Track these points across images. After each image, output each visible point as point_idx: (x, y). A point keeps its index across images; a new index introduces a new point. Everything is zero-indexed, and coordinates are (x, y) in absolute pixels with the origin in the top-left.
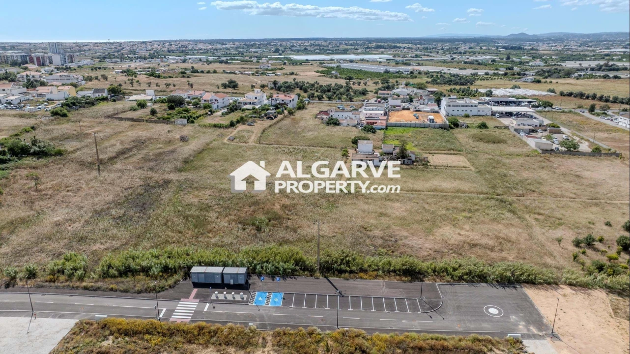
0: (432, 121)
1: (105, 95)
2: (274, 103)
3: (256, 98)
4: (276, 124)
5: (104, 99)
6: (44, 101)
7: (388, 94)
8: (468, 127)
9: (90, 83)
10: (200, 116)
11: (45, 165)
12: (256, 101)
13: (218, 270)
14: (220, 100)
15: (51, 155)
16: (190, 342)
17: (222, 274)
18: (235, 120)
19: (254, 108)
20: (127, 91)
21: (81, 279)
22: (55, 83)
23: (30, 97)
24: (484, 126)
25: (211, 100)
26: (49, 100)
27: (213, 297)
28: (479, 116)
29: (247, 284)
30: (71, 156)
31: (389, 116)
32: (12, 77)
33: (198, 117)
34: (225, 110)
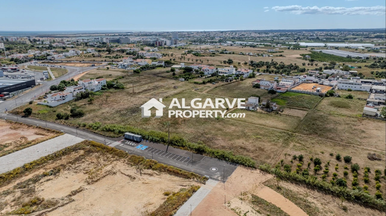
0: (318, 91)
1: (163, 64)
2: (237, 73)
3: (228, 70)
4: (227, 84)
5: (161, 66)
6: (136, 66)
7: (314, 73)
8: (339, 96)
9: (164, 57)
10: (194, 77)
11: (115, 92)
12: (227, 72)
13: (132, 135)
14: (210, 70)
15: (120, 89)
16: (107, 152)
17: (133, 136)
18: (206, 81)
19: (223, 75)
20: (176, 63)
21: (96, 130)
22: (148, 57)
23: (133, 63)
24: (350, 97)
25: (205, 70)
26: (139, 65)
27: (126, 143)
28: (360, 91)
29: (140, 142)
30: (126, 90)
31: (298, 86)
32: (135, 53)
33: (192, 78)
34: (210, 75)
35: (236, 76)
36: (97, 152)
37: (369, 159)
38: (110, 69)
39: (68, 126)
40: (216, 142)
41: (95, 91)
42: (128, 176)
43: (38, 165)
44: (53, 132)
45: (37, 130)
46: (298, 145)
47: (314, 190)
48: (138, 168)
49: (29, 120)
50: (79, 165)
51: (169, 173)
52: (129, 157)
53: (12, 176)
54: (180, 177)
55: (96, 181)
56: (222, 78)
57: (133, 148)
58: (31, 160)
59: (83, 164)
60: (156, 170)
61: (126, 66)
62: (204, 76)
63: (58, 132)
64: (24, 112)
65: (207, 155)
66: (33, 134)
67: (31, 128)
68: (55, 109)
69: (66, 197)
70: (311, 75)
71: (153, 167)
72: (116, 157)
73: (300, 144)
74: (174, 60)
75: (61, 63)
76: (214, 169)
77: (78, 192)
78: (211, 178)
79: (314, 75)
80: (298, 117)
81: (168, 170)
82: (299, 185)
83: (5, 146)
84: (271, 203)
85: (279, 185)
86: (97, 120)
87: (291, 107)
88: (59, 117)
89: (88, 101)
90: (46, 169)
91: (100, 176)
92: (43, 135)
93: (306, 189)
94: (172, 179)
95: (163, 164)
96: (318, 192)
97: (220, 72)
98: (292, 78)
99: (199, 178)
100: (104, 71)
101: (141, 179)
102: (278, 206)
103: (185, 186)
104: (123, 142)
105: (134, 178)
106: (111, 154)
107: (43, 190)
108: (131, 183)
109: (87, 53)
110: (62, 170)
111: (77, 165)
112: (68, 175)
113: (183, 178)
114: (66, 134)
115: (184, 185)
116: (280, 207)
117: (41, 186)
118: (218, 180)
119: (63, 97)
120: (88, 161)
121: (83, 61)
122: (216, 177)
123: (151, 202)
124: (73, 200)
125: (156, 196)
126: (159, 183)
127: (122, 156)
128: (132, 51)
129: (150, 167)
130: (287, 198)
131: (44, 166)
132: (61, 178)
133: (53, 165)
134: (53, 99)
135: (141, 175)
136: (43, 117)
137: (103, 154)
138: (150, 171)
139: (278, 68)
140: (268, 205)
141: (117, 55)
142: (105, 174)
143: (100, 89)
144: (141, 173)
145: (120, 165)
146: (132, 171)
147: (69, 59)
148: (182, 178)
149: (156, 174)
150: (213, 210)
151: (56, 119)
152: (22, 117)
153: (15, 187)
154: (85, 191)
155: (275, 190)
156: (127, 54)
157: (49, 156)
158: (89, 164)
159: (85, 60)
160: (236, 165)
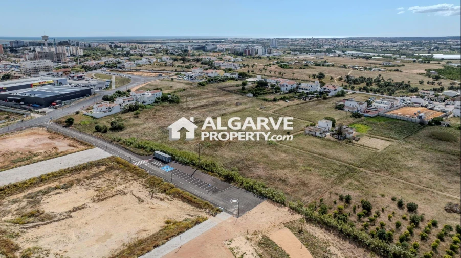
0: (421, 117)
1: (236, 76)
2: (322, 90)
3: (311, 86)
5: (233, 79)
6: (205, 77)
7: (428, 94)
8: (448, 126)
10: (266, 93)
12: (309, 88)
13: (162, 154)
14: (289, 86)
15: (174, 102)
16: (129, 170)
17: (162, 156)
18: (279, 98)
19: (303, 92)
21: (129, 145)
22: (222, 68)
23: (202, 75)
25: (284, 85)
26: (208, 76)
27: (153, 162)
29: (169, 162)
30: (181, 104)
31: (397, 109)
32: (210, 63)
33: (264, 94)
34: (288, 92)
35: (320, 94)
36: (119, 169)
37: (446, 210)
38: (175, 80)
39: (103, 139)
40: (254, 170)
41: (147, 103)
42: (137, 198)
43: (55, 177)
44: (86, 144)
45: (71, 142)
46: (356, 183)
47: (345, 240)
48: (152, 191)
49: (68, 131)
50: (94, 181)
51: (182, 200)
52: (149, 178)
53: (26, 185)
54: (193, 205)
55: (103, 200)
56: (300, 95)
57: (157, 168)
58: (49, 172)
59: (98, 181)
60: (170, 194)
61: (193, 77)
62: (279, 92)
63: (90, 145)
64: (66, 122)
65: (235, 185)
66: (66, 145)
67: (66, 139)
68: (98, 121)
69: (66, 212)
70: (422, 97)
71: (167, 192)
72: (136, 176)
73: (360, 182)
74: (253, 72)
75: (129, 72)
76: (235, 201)
77: (80, 209)
78: (226, 211)
79: (426, 97)
80: (375, 149)
81: (182, 196)
82: (330, 231)
83: (35, 155)
84: (281, 248)
85: (304, 228)
86: (135, 135)
87: (372, 136)
88: (98, 129)
89: (135, 115)
90: (60, 182)
91: (109, 195)
92: (75, 147)
93: (336, 237)
94: (183, 207)
95: (179, 189)
96: (350, 242)
97: (300, 88)
98: (394, 99)
99: (213, 208)
100: (168, 82)
101: (149, 203)
102: (287, 252)
103: (192, 216)
104: (150, 162)
105: (143, 201)
106: (131, 173)
107: (47, 203)
108: (138, 206)
109: (162, 61)
110: (75, 185)
111: (91, 181)
112: (78, 191)
113: (196, 207)
114: (97, 148)
115: (192, 214)
116: (289, 254)
117: (48, 199)
118: (233, 214)
119: (110, 108)
120: (105, 178)
121: (153, 70)
122: (231, 210)
123: (148, 228)
124: (71, 217)
125: (156, 223)
126: (166, 209)
127: (141, 177)
128: (208, 60)
129: (164, 191)
130: (304, 244)
131: (60, 179)
132: (71, 192)
133: (70, 178)
134: (98, 110)
135: (151, 199)
136: (82, 129)
137: (123, 172)
138: (163, 195)
139: (381, 86)
140: (276, 250)
141: (190, 65)
142: (114, 194)
143: (152, 102)
144: (152, 197)
145: (136, 187)
146: (144, 193)
147: (138, 68)
148: (193, 207)
149: (168, 199)
150: (208, 246)
151: (94, 132)
152: (64, 127)
153: (25, 197)
154: (86, 209)
155: (294, 234)
156: (202, 63)
157: (68, 169)
158: (105, 181)
159: (154, 69)
160: (263, 199)
